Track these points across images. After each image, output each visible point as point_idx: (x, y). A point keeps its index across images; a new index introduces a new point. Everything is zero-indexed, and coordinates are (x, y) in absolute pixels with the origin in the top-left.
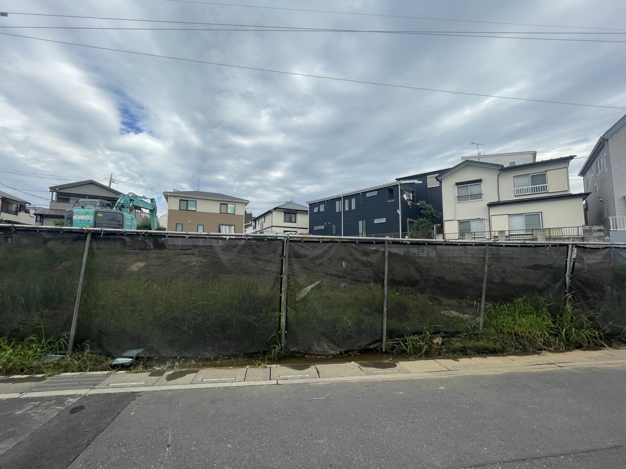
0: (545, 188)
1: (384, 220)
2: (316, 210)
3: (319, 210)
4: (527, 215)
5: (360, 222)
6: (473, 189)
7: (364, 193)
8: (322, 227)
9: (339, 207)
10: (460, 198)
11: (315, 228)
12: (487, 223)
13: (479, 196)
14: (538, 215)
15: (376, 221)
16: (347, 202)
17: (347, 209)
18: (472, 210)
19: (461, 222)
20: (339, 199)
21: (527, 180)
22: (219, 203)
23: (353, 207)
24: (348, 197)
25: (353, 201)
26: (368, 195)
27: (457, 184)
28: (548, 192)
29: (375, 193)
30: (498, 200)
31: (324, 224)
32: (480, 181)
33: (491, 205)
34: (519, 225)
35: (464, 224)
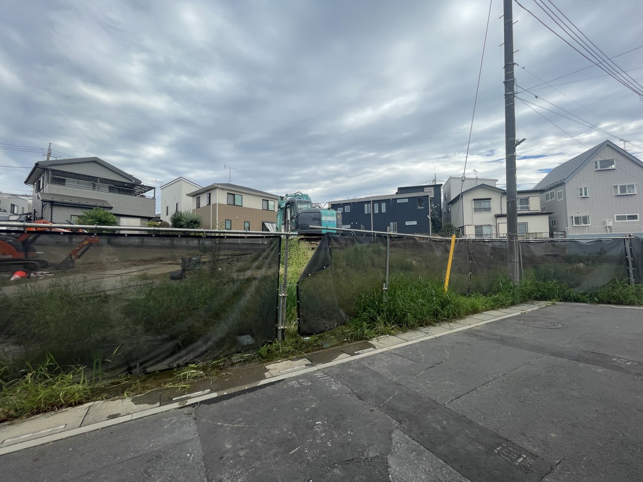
0: (528, 208)
1: (415, 223)
2: (340, 210)
3: (344, 210)
4: (519, 224)
5: (392, 223)
6: (484, 204)
7: (395, 199)
9: (367, 209)
10: (476, 210)
12: (494, 229)
13: (488, 209)
14: (525, 224)
15: (407, 223)
16: (376, 205)
17: (377, 211)
18: (484, 218)
19: (476, 227)
20: (368, 202)
23: (384, 210)
24: (379, 202)
25: (384, 205)
26: (398, 201)
27: (474, 200)
28: (529, 210)
29: (407, 200)
30: (500, 213)
32: (490, 199)
33: (498, 216)
35: (478, 228)
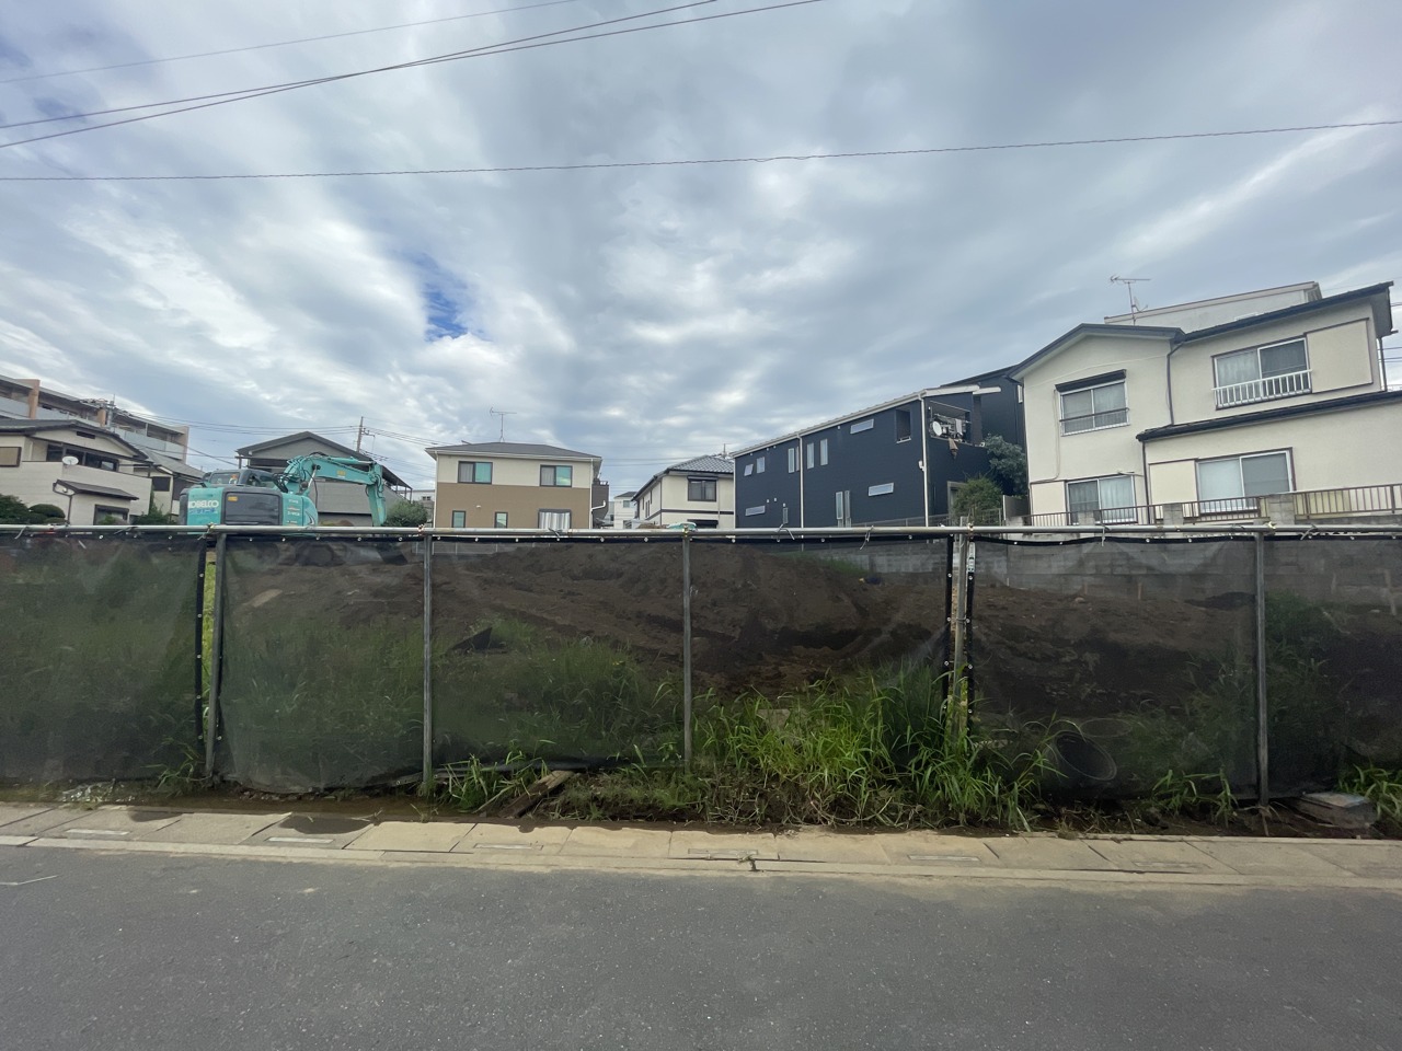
0: (1301, 382)
1: (889, 488)
2: (748, 471)
3: (755, 469)
4: (1248, 459)
5: (839, 495)
6: (1104, 399)
7: (847, 425)
8: (762, 509)
9: (794, 461)
10: (1069, 424)
11: (749, 512)
12: (1139, 482)
13: (1118, 415)
14: (1280, 455)
15: (874, 491)
16: (811, 448)
17: (811, 465)
18: (1101, 452)
19: (1072, 486)
20: (792, 442)
21: (1250, 364)
22: (537, 466)
23: (824, 461)
24: (812, 437)
25: (824, 445)
26: (854, 429)
27: (1061, 388)
28: (1311, 393)
29: (870, 424)
30: (1169, 423)
31: (764, 503)
32: (1119, 375)
33: (1147, 438)
34: (1227, 487)
35: (1081, 492)
